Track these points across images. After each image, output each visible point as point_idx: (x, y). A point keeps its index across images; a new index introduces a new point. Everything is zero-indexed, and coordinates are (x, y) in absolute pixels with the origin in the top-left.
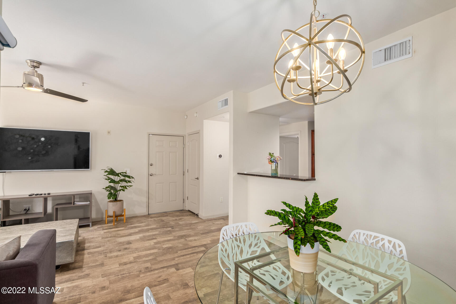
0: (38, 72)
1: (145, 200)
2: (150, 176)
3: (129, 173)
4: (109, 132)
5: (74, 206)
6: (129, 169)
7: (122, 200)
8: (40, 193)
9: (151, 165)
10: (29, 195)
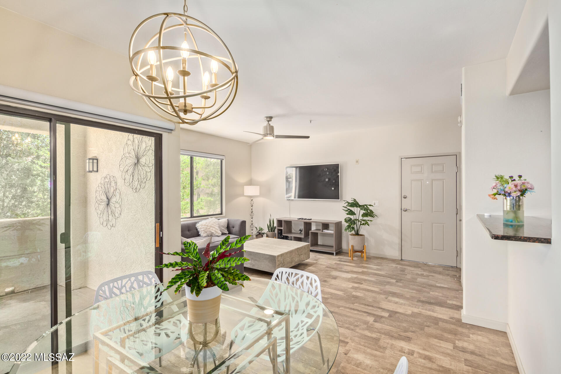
0: (271, 125)
1: (397, 240)
2: (403, 212)
3: (378, 206)
4: (357, 162)
5: (322, 232)
6: (378, 202)
7: (364, 235)
8: (304, 218)
9: (405, 198)
10: (298, 219)
